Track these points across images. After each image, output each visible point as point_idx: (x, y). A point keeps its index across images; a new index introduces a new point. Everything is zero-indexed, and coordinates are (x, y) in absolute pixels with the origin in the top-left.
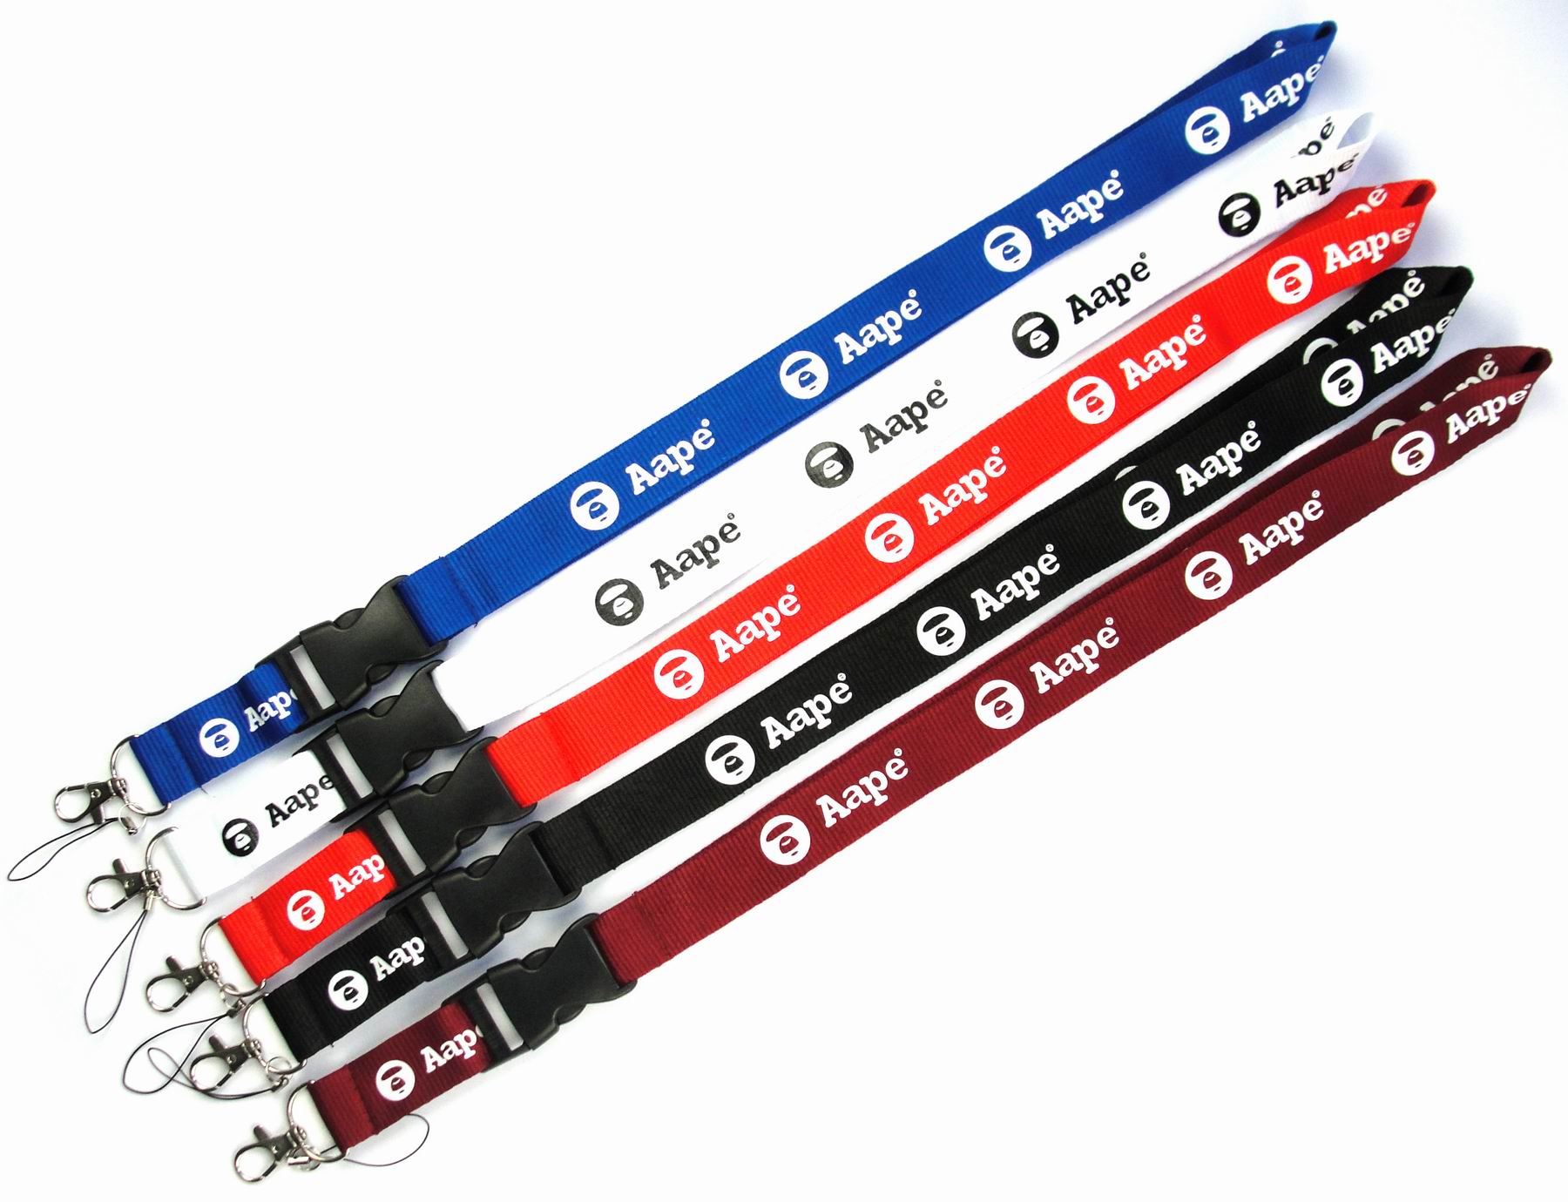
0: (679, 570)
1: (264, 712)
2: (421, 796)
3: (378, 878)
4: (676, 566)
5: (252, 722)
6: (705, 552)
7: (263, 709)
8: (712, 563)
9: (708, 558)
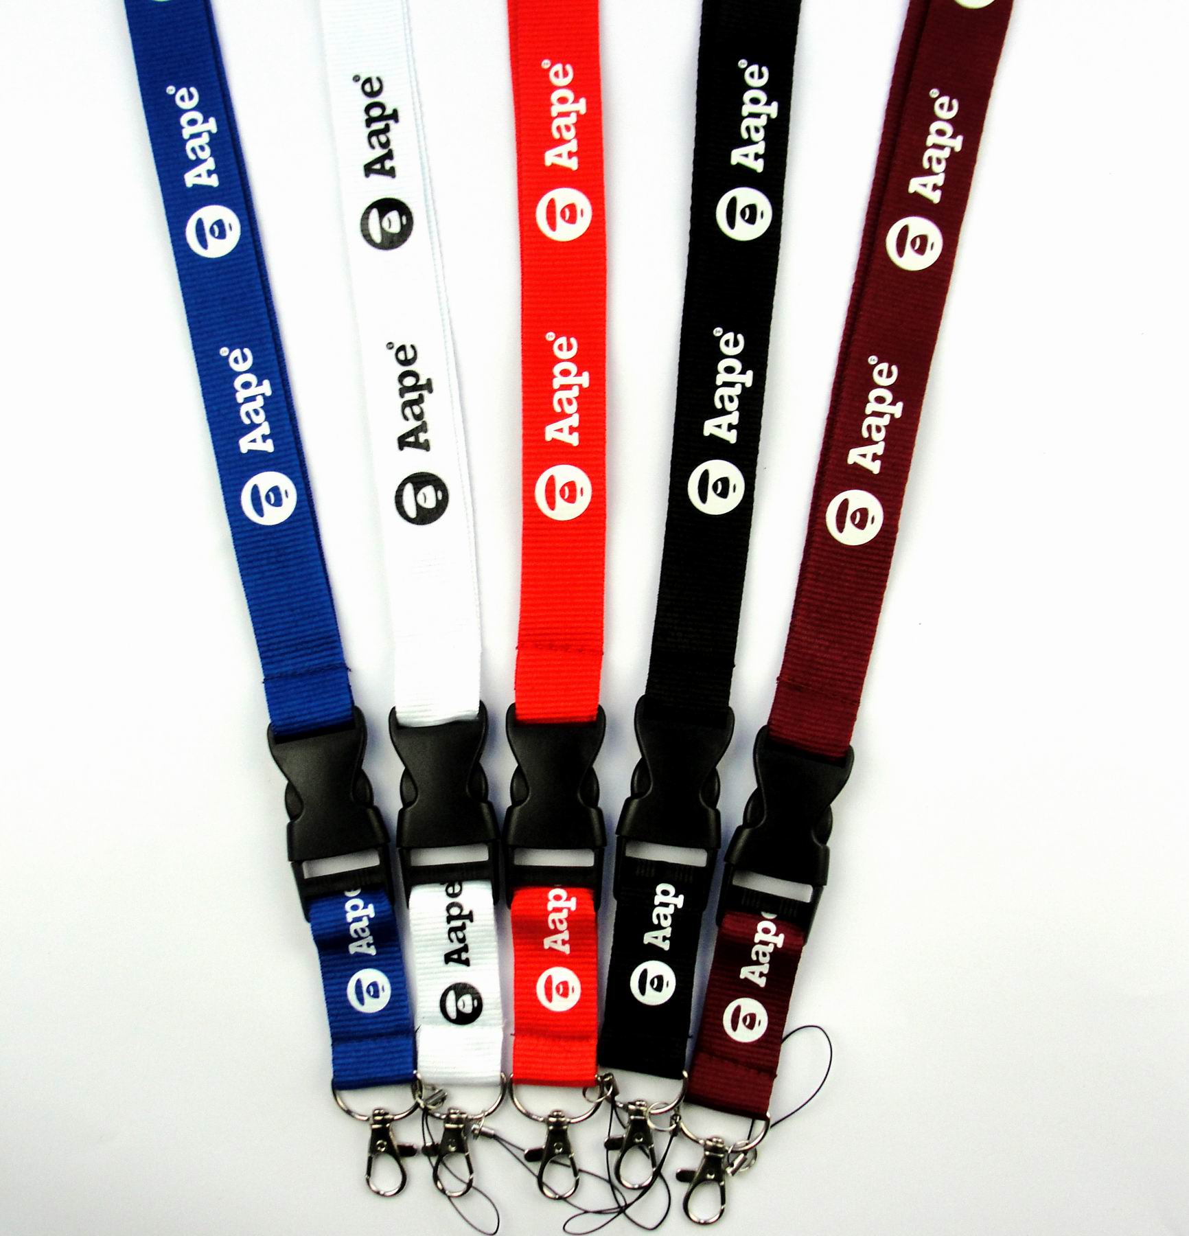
0: (419, 423)
1: (360, 931)
2: (521, 809)
3: (572, 904)
4: (414, 424)
5: (364, 950)
6: (415, 388)
7: (356, 931)
8: (429, 386)
9: (421, 388)
